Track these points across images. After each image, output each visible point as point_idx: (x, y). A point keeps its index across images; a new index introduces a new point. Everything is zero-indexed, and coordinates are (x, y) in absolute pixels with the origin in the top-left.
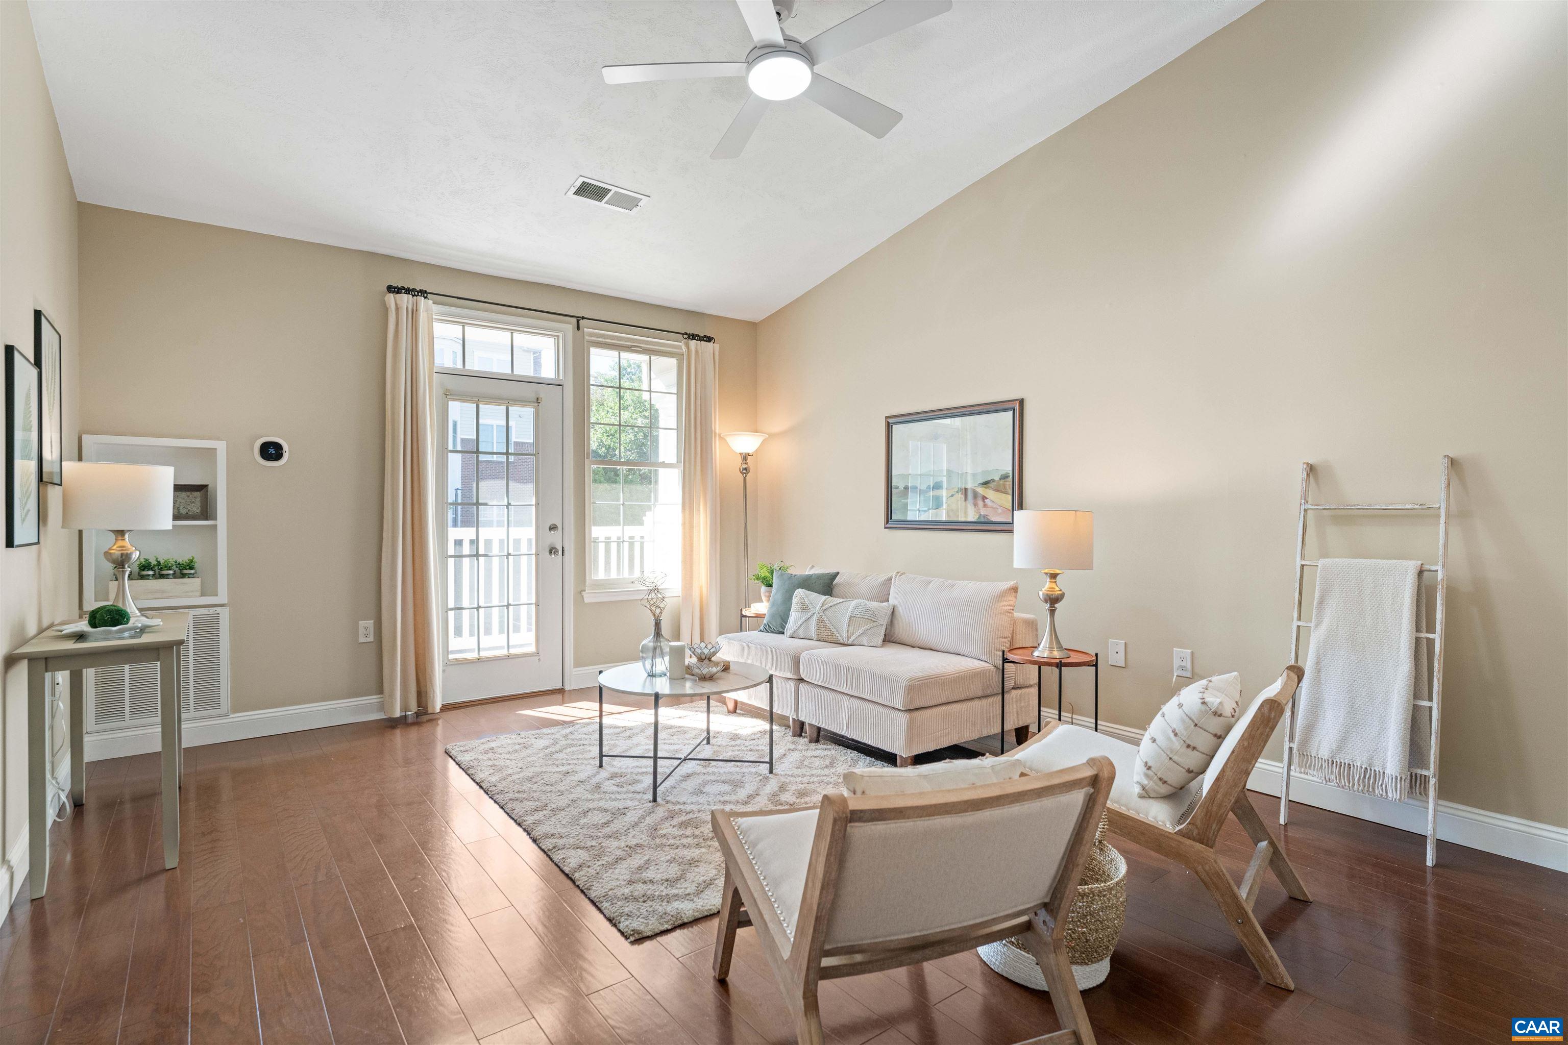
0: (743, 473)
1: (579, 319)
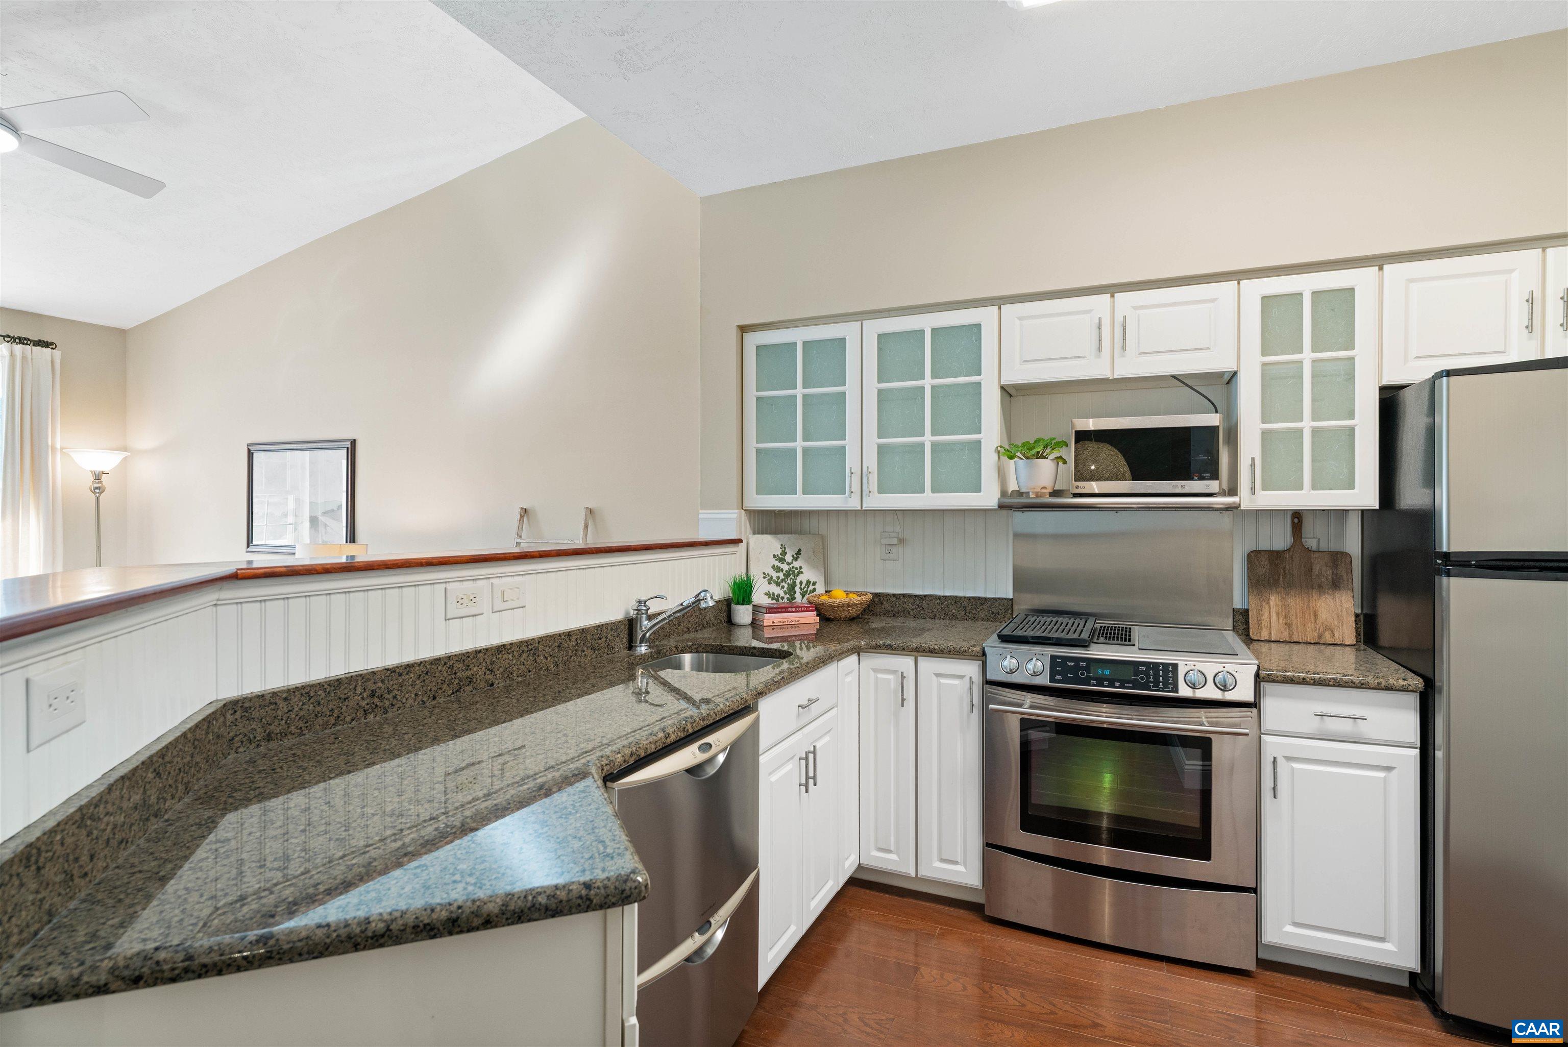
0: (95, 493)
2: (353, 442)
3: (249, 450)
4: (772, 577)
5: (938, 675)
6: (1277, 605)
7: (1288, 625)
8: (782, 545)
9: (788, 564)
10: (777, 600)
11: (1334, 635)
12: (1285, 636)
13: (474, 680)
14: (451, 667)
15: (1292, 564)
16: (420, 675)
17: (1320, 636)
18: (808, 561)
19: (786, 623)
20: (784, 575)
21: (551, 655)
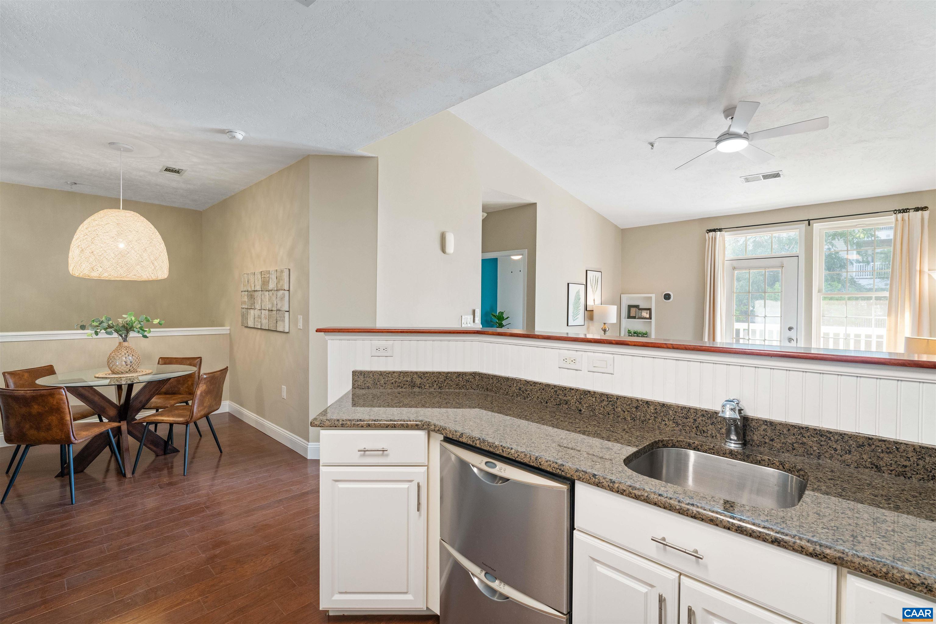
1: (809, 221)
13: (569, 403)
14: (556, 391)
16: (540, 389)
21: (628, 411)
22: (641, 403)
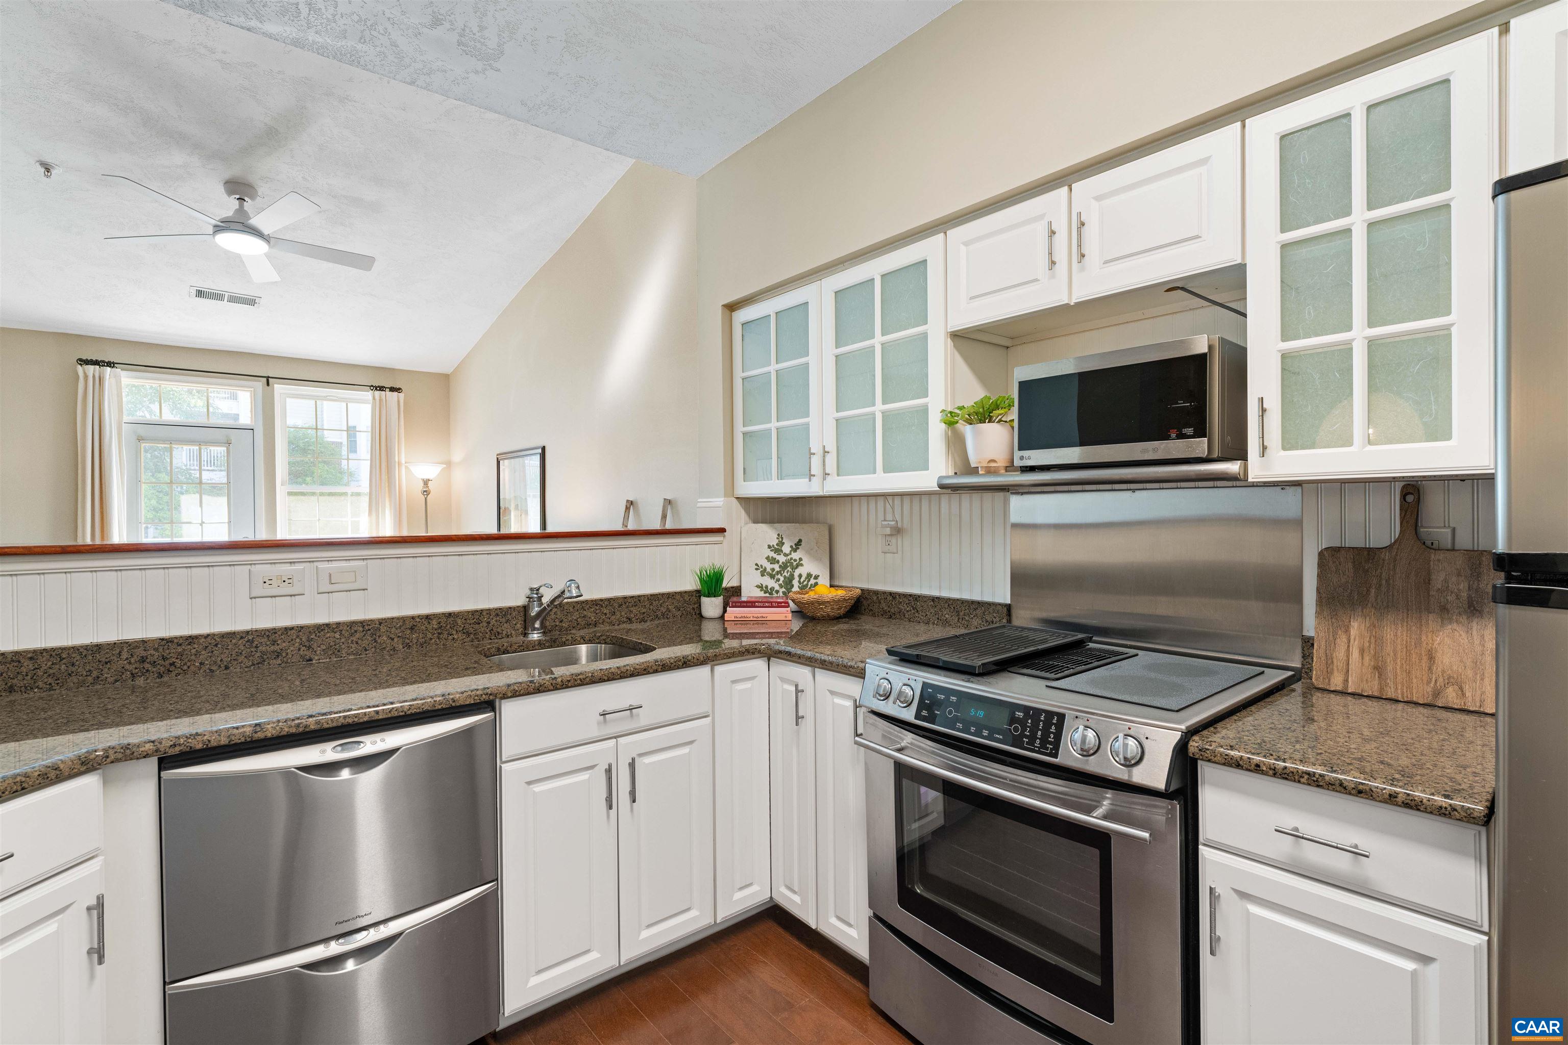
0: (424, 495)
1: (268, 378)
2: (544, 449)
3: (497, 458)
4: (765, 569)
5: (832, 693)
6: (1361, 636)
7: (1379, 669)
8: (778, 535)
9: (786, 555)
10: (771, 594)
11: (1463, 694)
12: (1372, 688)
13: (284, 654)
15: (1394, 569)
16: (207, 646)
17: (1437, 693)
18: (808, 552)
19: (751, 619)
20: (780, 567)
21: (399, 637)
22: (418, 620)
